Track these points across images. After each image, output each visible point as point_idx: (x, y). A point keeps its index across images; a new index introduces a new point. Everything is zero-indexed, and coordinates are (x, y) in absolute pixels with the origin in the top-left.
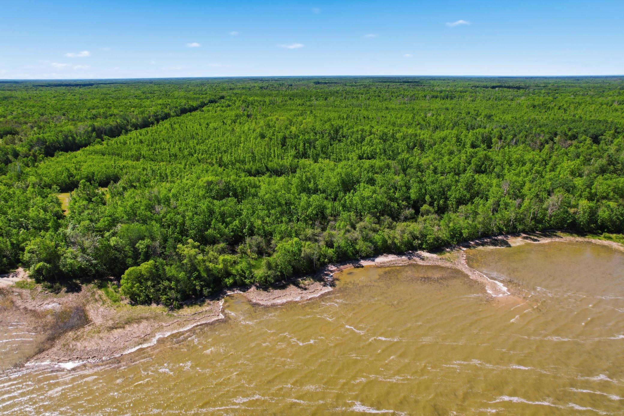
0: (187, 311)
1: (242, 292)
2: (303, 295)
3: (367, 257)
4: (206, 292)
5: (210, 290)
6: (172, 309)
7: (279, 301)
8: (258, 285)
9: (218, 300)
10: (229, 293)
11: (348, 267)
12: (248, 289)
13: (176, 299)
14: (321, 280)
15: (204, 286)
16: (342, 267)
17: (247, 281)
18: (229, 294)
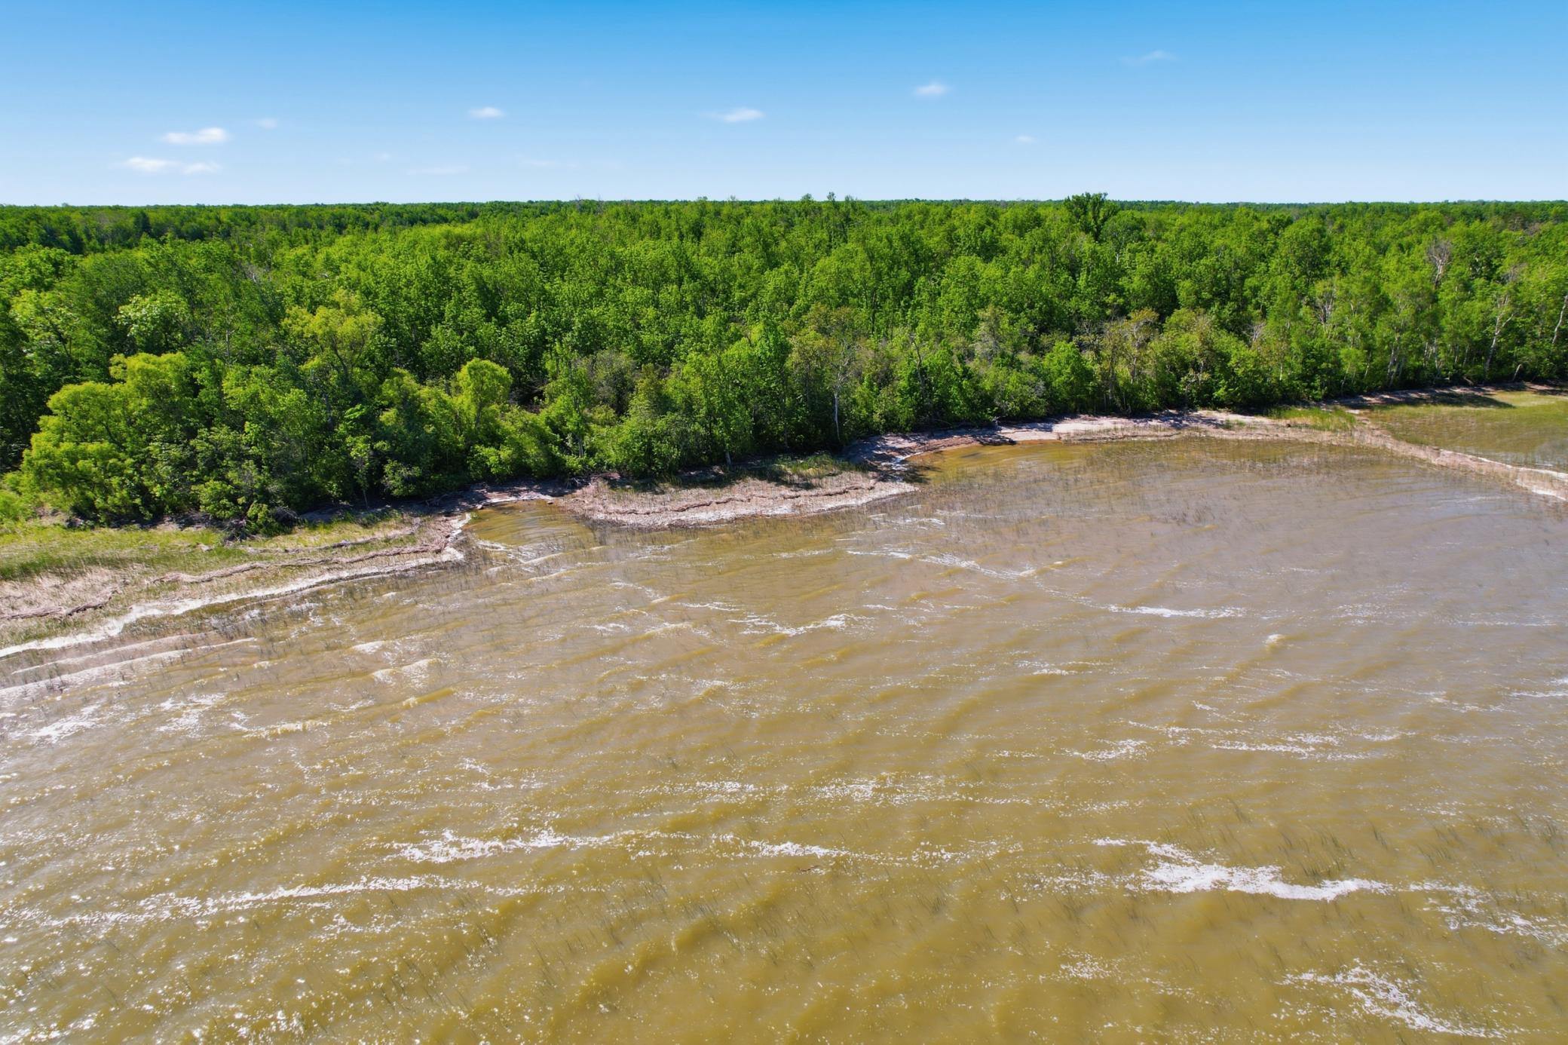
0: (307, 540)
1: (549, 498)
2: (801, 501)
3: (1024, 418)
4: (394, 478)
5: (416, 471)
6: (241, 534)
7: (704, 516)
8: (616, 476)
9: (448, 514)
10: (495, 498)
11: (958, 444)
12: (574, 487)
13: (265, 496)
14: (864, 468)
15: (391, 455)
16: (934, 442)
17: (572, 461)
18: (495, 500)
